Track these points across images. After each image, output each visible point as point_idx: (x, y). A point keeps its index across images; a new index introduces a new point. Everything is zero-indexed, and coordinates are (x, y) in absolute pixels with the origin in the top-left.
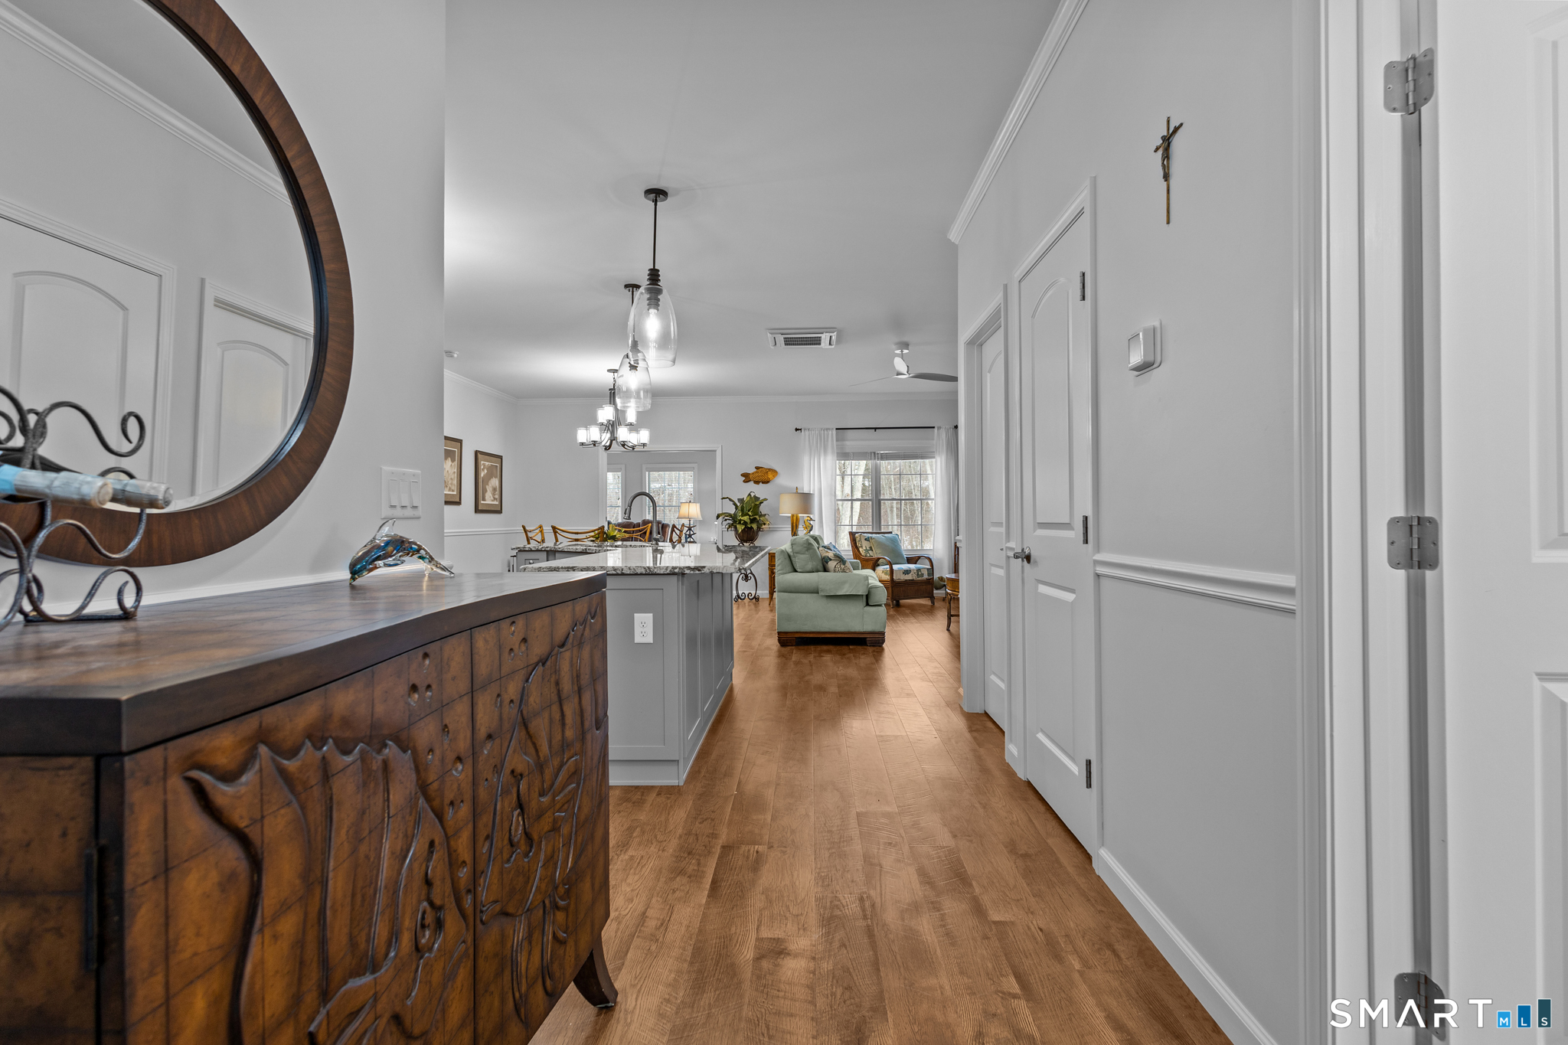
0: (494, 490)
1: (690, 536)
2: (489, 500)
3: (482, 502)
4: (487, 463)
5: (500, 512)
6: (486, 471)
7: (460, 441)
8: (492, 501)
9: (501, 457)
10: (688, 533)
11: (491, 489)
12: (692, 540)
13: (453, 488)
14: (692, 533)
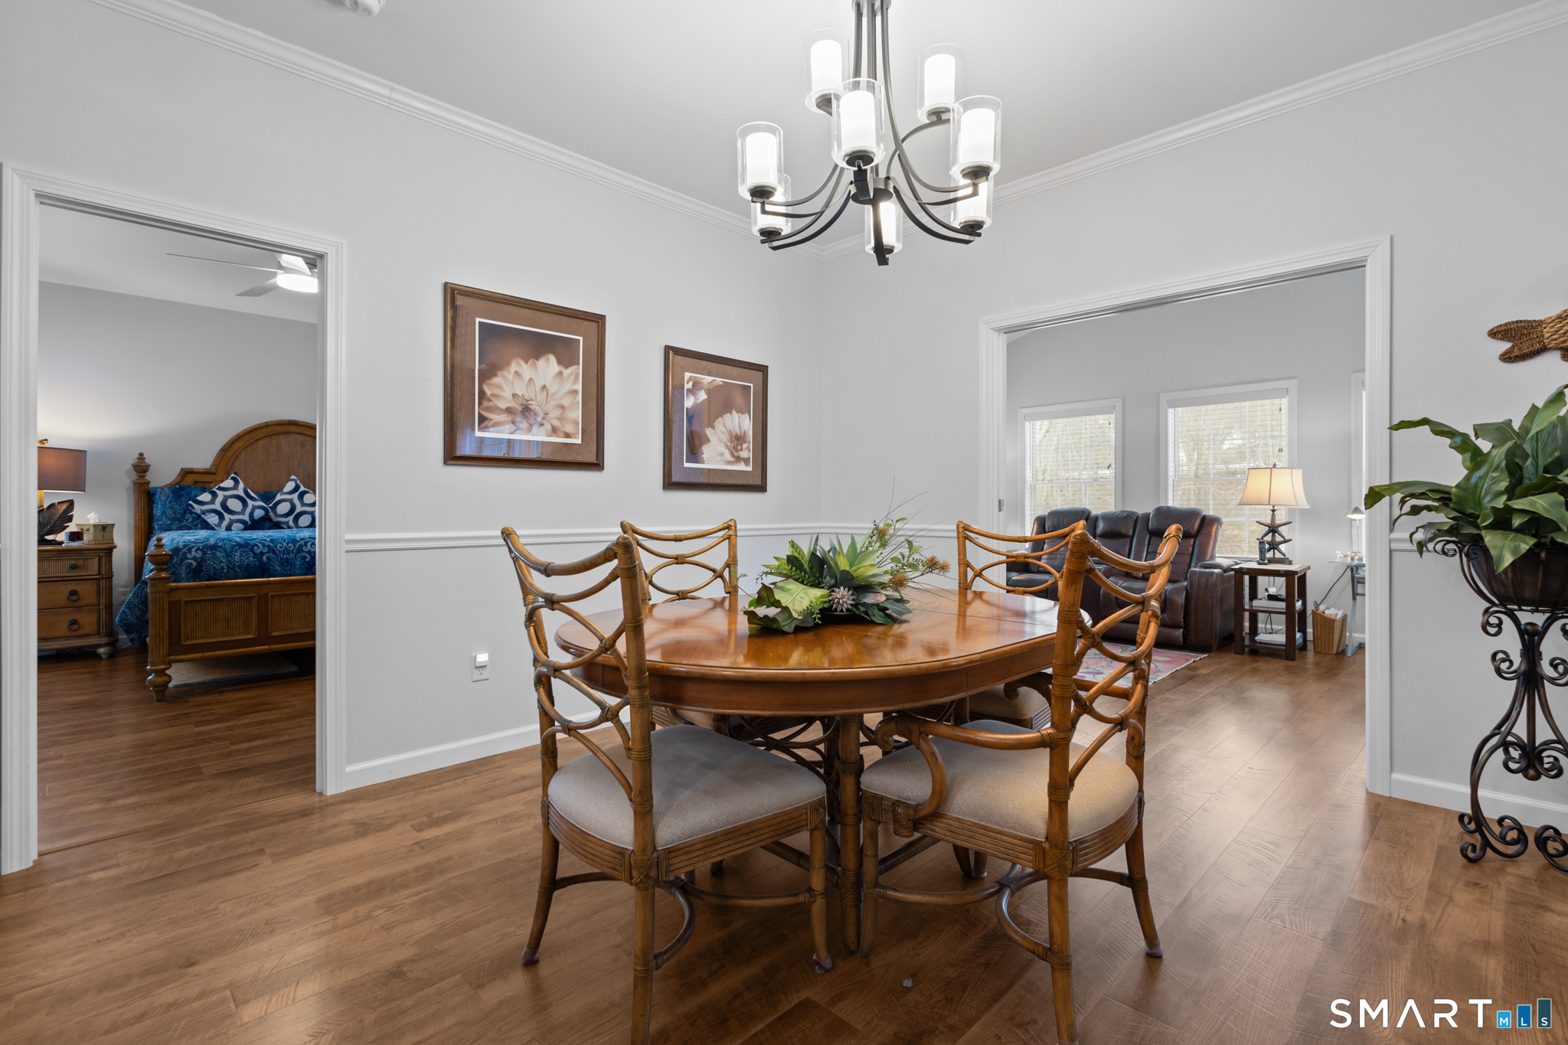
0: (738, 439)
1: (1274, 546)
2: (715, 457)
3: (687, 465)
4: (709, 379)
5: (761, 488)
6: (702, 396)
7: (599, 320)
8: (729, 463)
9: (763, 369)
10: (1269, 538)
11: (725, 438)
12: (1278, 555)
13: (569, 429)
14: (1278, 538)
